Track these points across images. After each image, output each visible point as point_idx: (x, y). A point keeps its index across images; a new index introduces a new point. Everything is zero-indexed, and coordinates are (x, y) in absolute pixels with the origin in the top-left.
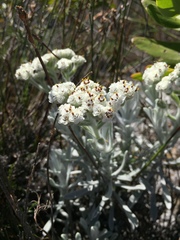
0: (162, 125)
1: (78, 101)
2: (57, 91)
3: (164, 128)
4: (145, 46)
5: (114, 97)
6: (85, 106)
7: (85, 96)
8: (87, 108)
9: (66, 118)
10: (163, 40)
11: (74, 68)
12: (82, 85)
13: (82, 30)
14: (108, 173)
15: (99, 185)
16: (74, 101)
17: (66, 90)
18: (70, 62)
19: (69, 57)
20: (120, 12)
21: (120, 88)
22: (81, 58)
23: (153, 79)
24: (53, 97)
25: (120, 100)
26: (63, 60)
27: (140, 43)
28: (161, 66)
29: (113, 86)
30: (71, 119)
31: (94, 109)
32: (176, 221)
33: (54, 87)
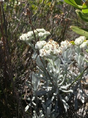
0: (82, 64)
1: (48, 48)
2: (39, 44)
3: (83, 66)
4: (76, 30)
5: (63, 47)
6: (50, 50)
7: (51, 46)
8: (51, 50)
9: (43, 54)
10: (84, 28)
11: (45, 37)
12: (49, 42)
13: (49, 22)
14: (56, 84)
15: (52, 89)
16: (46, 48)
17: (43, 44)
18: (44, 34)
19: (43, 32)
20: (66, 15)
21: (65, 43)
22: (49, 33)
23: (79, 43)
24: (37, 46)
25: (65, 48)
26: (41, 33)
27: (74, 29)
28: (83, 38)
29: (62, 43)
30: (45, 54)
31: (54, 51)
32: (86, 114)
33: (38, 42)
